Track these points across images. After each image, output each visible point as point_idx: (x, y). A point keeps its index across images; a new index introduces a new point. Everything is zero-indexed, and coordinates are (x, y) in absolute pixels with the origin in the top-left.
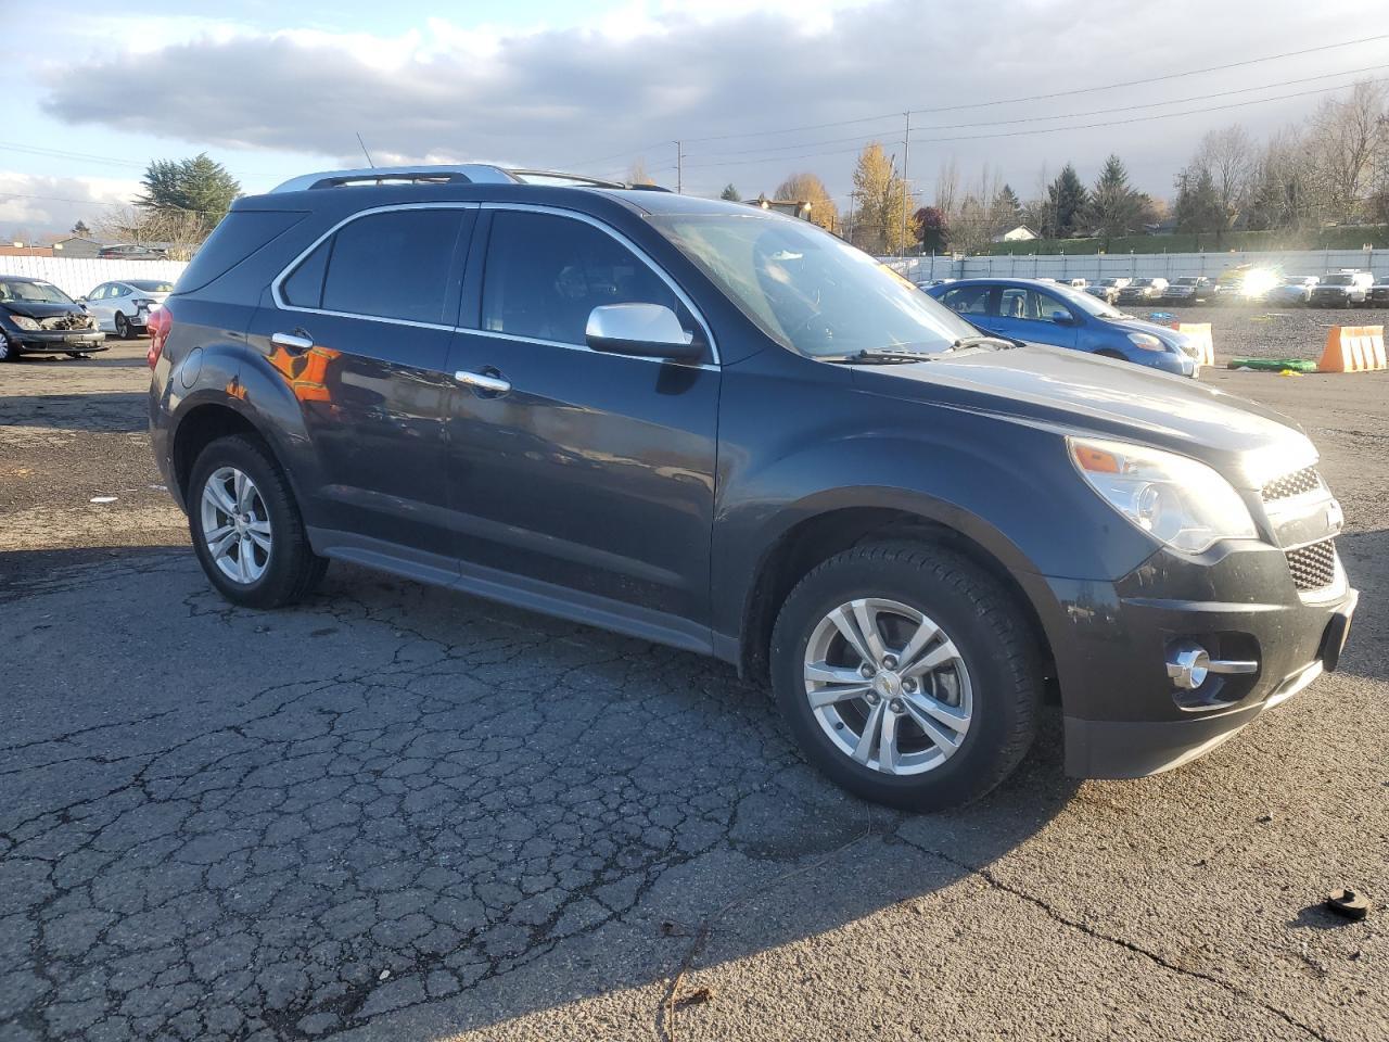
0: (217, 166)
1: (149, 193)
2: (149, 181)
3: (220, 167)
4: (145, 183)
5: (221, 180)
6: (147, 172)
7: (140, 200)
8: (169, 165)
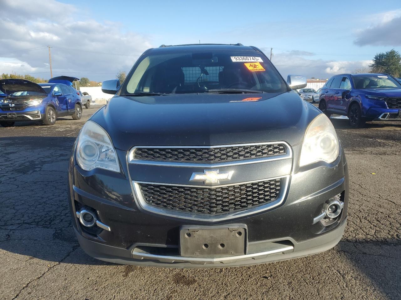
0: (397, 52)
1: (374, 63)
2: (375, 59)
3: (398, 53)
4: (373, 60)
5: (397, 56)
6: (375, 57)
7: (371, 65)
8: (382, 54)
